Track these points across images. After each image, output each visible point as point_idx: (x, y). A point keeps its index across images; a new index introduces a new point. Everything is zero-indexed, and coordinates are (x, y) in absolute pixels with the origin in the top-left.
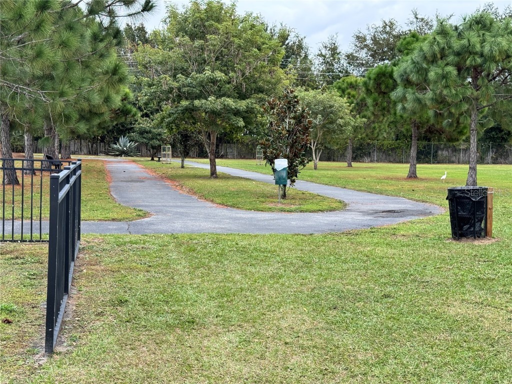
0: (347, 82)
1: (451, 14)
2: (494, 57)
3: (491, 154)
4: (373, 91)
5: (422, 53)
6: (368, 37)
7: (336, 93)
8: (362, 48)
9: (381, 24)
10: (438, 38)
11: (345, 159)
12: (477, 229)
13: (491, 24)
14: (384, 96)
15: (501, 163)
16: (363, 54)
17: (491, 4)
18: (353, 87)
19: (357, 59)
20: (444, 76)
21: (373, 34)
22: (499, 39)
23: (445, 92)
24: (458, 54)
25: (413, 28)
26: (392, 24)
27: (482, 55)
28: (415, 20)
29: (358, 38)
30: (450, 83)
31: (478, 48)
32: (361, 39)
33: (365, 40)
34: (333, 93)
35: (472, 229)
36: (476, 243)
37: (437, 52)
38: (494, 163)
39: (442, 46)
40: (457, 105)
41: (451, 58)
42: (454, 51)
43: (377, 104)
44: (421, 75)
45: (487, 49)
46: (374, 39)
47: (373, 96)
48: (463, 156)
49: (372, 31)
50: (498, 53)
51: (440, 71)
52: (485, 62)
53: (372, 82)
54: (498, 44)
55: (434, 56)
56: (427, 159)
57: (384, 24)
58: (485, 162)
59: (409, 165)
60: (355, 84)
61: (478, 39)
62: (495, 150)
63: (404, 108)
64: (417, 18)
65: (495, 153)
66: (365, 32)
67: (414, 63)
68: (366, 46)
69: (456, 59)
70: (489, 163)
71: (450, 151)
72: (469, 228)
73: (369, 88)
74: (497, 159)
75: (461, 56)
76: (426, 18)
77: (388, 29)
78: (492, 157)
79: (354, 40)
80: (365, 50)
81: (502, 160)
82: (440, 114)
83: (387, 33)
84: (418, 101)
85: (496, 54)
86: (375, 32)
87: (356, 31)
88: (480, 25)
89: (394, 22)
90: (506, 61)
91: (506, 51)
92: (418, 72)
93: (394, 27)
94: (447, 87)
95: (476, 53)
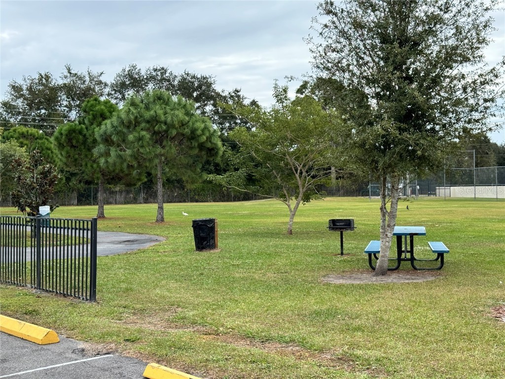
0: (19, 132)
1: (101, 72)
2: (174, 125)
3: (142, 195)
4: (65, 144)
5: (120, 120)
6: (24, 87)
8: (19, 98)
9: (37, 77)
11: (7, 204)
12: (211, 244)
13: (168, 100)
14: (75, 149)
15: (151, 203)
16: (20, 103)
17: (134, 65)
18: (25, 137)
19: (14, 107)
20: (140, 139)
21: (29, 85)
22: (177, 112)
23: (141, 150)
24: (148, 122)
25: (67, 81)
26: (47, 77)
27: (165, 123)
28: (69, 75)
29: (13, 87)
30: (145, 143)
31: (163, 118)
32: (16, 89)
34: (13, 143)
35: (208, 244)
36: (212, 251)
37: (132, 120)
38: (145, 203)
39: (136, 115)
40: (150, 160)
41: (143, 125)
42: (144, 119)
43: (69, 156)
44: (120, 136)
45: (169, 119)
46: (30, 89)
47: (65, 149)
48: (119, 197)
49: (29, 82)
50: (177, 123)
51: (137, 135)
52: (168, 128)
53: (64, 137)
54: (177, 116)
55: (130, 122)
56: (88, 201)
57: (40, 77)
58: (138, 202)
59: (97, 207)
60: (26, 133)
61: (162, 112)
62: (145, 191)
63: (107, 162)
64: (71, 73)
65: (146, 194)
66: (20, 82)
67: (114, 127)
68: (22, 95)
69: (148, 125)
70: (141, 203)
71: (107, 193)
72: (207, 243)
73: (62, 142)
74: (148, 199)
75: (150, 124)
76: (79, 74)
77: (44, 81)
78: (144, 198)
79: (9, 89)
80: (21, 100)
81: (152, 200)
82: (131, 166)
83: (43, 85)
84: (120, 157)
85: (176, 123)
86: (32, 83)
87: (11, 80)
88: (162, 101)
89: (50, 75)
90: (182, 128)
91: (181, 121)
92: (117, 134)
93: (50, 80)
94: (142, 147)
95: (161, 122)
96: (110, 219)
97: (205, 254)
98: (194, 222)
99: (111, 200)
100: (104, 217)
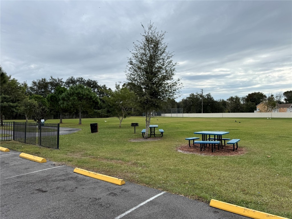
3: (74, 116)
4: (50, 100)
5: (68, 93)
7: (33, 99)
8: (35, 86)
9: (41, 79)
10: (71, 90)
12: (96, 131)
13: (83, 87)
14: (53, 102)
19: (34, 89)
20: (74, 99)
22: (86, 91)
23: (74, 102)
24: (77, 94)
25: (51, 81)
26: (45, 80)
30: (75, 100)
31: (81, 93)
32: (34, 83)
33: (36, 83)
36: (96, 133)
40: (77, 105)
41: (75, 95)
42: (75, 93)
43: (51, 104)
45: (83, 93)
46: (39, 83)
47: (50, 102)
49: (38, 81)
51: (73, 98)
52: (83, 96)
53: (49, 98)
55: (71, 94)
59: (60, 120)
60: (37, 97)
61: (81, 91)
63: (63, 106)
66: (36, 81)
72: (94, 131)
76: (55, 79)
79: (32, 83)
82: (71, 107)
83: (43, 82)
84: (67, 104)
85: (86, 94)
87: (33, 80)
88: (81, 88)
92: (67, 97)
94: (75, 101)
95: (81, 94)
96: (64, 123)
97: (94, 134)
98: (91, 124)
99: (64, 117)
100: (62, 123)
